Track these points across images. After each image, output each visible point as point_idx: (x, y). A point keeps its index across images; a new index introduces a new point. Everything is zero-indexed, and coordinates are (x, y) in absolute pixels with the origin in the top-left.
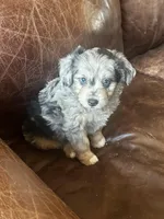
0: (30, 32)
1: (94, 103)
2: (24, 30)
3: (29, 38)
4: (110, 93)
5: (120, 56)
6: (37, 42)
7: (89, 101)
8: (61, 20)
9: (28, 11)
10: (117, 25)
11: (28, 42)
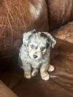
0: (7, 25)
1: (36, 57)
2: (4, 24)
3: (7, 27)
4: (43, 53)
5: (49, 35)
6: (10, 29)
7: (34, 56)
8: (20, 18)
9: (6, 15)
10: (46, 17)
11: (6, 29)
